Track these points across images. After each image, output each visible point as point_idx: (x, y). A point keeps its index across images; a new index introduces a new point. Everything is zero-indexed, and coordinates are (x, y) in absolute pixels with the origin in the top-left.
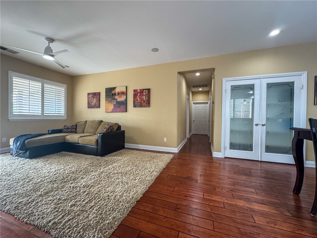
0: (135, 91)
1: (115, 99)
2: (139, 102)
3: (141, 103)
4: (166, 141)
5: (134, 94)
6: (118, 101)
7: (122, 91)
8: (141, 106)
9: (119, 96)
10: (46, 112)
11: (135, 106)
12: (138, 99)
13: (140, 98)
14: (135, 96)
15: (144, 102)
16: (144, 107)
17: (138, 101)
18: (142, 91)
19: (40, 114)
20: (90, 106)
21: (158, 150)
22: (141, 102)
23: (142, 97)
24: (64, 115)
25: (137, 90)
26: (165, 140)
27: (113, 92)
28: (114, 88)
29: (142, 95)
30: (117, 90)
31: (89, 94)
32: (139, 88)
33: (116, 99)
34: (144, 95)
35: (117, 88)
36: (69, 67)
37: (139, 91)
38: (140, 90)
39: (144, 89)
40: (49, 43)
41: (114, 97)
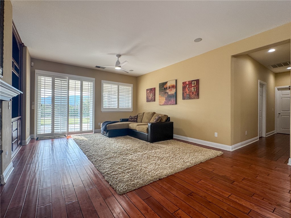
0: (183, 83)
1: (166, 93)
2: (188, 94)
3: (189, 95)
4: (217, 136)
5: (183, 87)
6: (169, 95)
7: (172, 85)
8: (190, 98)
9: (169, 90)
10: (121, 106)
11: (184, 98)
12: (187, 91)
13: (189, 90)
14: (184, 88)
15: (192, 94)
16: (193, 99)
17: (187, 93)
18: (190, 83)
19: (117, 108)
20: (148, 101)
21: (208, 146)
22: (190, 94)
23: (191, 89)
24: (131, 108)
25: (185, 82)
26: (216, 134)
27: (165, 87)
28: (166, 83)
29: (190, 87)
30: (168, 85)
31: (147, 90)
32: (187, 79)
33: (168, 93)
34: (193, 86)
35: (168, 83)
36: (133, 71)
37: (187, 83)
38: (189, 81)
39: (192, 81)
40: (118, 58)
41: (166, 91)
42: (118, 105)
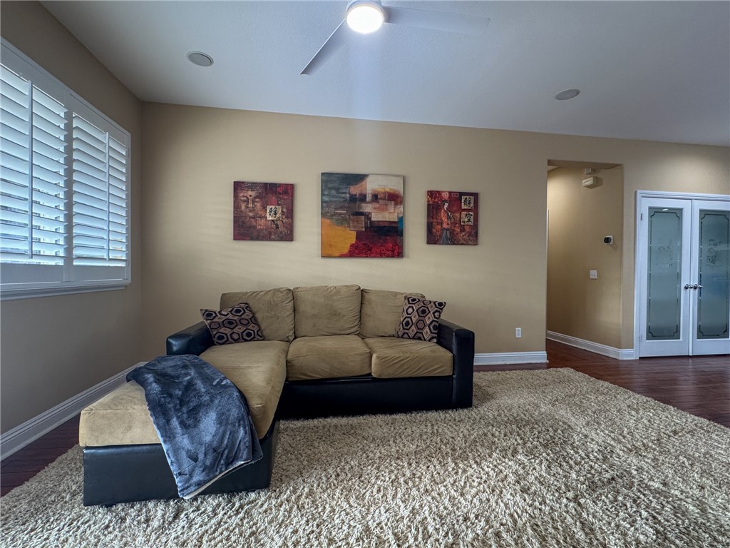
0: (432, 194)
1: (362, 214)
2: (447, 230)
3: (452, 232)
4: (520, 336)
5: (429, 204)
6: (372, 222)
7: (388, 190)
8: (453, 240)
9: (377, 205)
11: (432, 239)
12: (445, 220)
13: (449, 218)
14: (433, 209)
15: (461, 231)
16: (462, 244)
17: (445, 226)
18: (456, 198)
21: (503, 363)
22: (454, 231)
23: (457, 215)
25: (439, 193)
26: (519, 332)
27: (355, 190)
28: (360, 178)
29: (455, 208)
30: (371, 186)
31: (238, 186)
32: (446, 186)
33: (368, 216)
34: (464, 210)
35: (369, 180)
37: (446, 196)
38: (450, 193)
39: (462, 194)
41: (360, 207)
42: (69, 248)
